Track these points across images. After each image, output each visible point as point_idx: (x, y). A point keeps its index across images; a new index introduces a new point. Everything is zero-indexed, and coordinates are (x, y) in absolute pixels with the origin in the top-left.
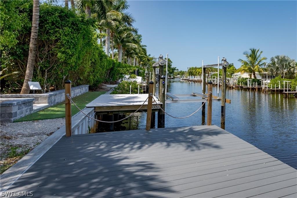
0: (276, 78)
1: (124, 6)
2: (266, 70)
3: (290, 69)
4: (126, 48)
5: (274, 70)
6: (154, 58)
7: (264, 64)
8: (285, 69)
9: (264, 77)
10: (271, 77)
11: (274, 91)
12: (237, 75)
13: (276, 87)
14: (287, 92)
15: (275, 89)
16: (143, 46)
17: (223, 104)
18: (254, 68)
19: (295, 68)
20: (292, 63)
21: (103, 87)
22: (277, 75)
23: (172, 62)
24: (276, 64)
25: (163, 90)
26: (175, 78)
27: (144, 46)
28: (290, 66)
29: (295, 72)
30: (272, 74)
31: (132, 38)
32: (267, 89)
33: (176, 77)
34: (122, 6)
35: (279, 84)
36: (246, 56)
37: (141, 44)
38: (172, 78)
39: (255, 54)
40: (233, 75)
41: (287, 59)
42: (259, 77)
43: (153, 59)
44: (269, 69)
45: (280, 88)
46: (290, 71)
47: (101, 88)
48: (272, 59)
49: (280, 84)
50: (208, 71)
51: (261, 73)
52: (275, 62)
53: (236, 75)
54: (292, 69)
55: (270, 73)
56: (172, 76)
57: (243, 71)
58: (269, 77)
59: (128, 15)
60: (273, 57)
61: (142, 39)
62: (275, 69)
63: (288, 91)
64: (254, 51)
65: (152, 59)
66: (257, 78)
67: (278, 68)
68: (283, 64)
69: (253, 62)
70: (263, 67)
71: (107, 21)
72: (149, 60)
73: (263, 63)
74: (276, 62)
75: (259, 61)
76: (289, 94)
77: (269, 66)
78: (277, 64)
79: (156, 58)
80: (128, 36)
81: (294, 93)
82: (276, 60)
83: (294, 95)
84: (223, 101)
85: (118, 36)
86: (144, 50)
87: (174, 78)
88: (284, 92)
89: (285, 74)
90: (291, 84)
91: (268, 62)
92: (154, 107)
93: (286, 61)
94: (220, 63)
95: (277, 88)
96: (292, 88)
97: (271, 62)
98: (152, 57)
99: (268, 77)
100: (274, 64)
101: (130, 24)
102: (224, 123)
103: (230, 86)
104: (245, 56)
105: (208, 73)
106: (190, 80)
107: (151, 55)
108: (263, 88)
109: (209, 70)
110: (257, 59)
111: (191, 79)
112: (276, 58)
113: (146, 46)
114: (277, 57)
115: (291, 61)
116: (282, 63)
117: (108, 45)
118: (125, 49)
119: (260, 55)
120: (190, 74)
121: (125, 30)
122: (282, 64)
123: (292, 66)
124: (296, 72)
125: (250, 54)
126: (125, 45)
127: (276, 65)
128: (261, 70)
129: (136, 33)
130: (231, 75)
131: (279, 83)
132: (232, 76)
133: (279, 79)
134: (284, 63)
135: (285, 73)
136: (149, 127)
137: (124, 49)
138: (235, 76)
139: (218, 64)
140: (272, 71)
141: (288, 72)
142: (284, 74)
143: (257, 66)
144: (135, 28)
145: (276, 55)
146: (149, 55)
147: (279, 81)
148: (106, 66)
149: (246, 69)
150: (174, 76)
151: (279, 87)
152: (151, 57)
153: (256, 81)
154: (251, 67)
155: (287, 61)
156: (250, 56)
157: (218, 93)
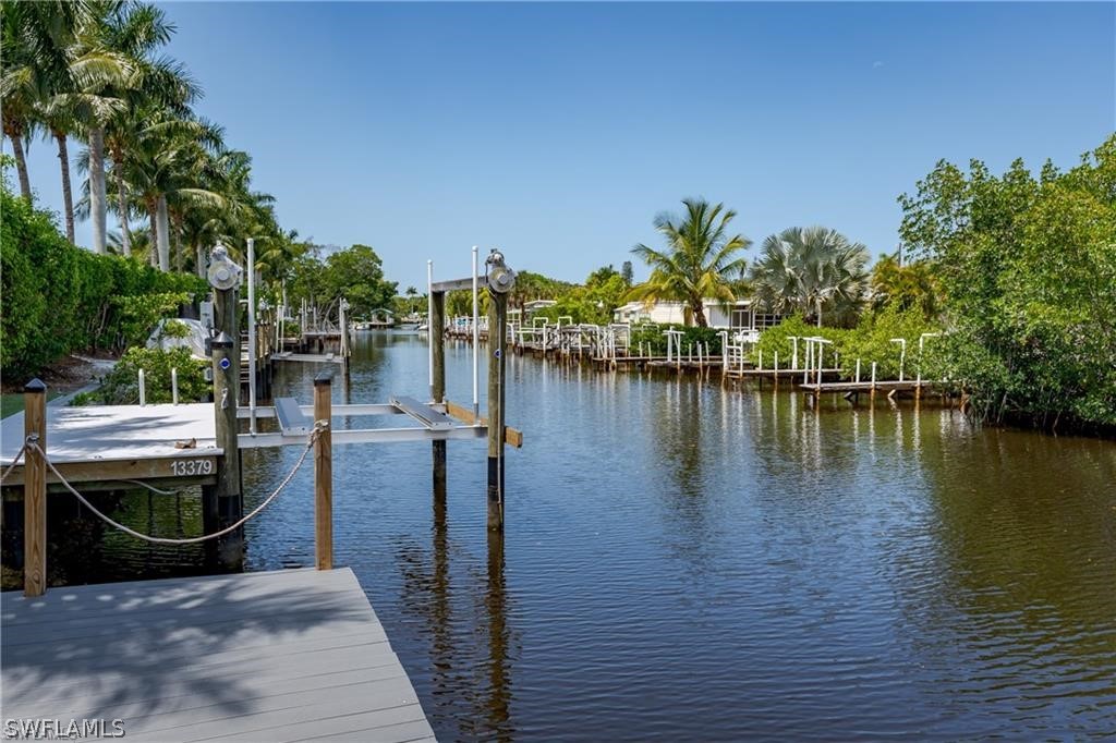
0: (785, 323)
1: (149, 32)
2: (743, 290)
3: (843, 286)
4: (185, 210)
5: (778, 289)
6: (312, 246)
7: (741, 265)
8: (822, 285)
9: (741, 318)
10: (766, 319)
11: (770, 377)
12: (633, 312)
13: (779, 364)
14: (818, 386)
15: (776, 371)
16: (260, 198)
17: (494, 449)
18: (696, 281)
19: (866, 283)
20: (853, 260)
21: (75, 370)
22: (789, 310)
23: (380, 262)
24: (785, 264)
25: (225, 395)
26: (405, 327)
27: (265, 197)
28: (845, 273)
29: (864, 298)
30: (770, 310)
31: (201, 164)
32: (741, 371)
33: (406, 319)
34: (142, 36)
35: (792, 351)
36: (667, 233)
37: (253, 189)
38: (391, 326)
39: (705, 224)
40: (619, 312)
41: (831, 244)
42: (717, 321)
43: (306, 250)
44: (758, 285)
45: (794, 368)
46: (844, 293)
47: (63, 377)
48: (771, 246)
49: (796, 349)
50: (521, 295)
51: (728, 303)
52: (781, 258)
53: (628, 311)
54: (852, 288)
55: (762, 302)
56: (391, 316)
57: (651, 296)
58: (761, 318)
59: (171, 70)
60: (774, 238)
61: (249, 169)
62: (783, 285)
63: (823, 382)
64: (697, 212)
65: (305, 248)
66: (709, 326)
67: (792, 283)
68: (816, 266)
69: (695, 259)
70: (734, 277)
71: (75, 99)
72: (287, 255)
73: (736, 264)
74: (787, 256)
75: (718, 251)
76: (823, 391)
77: (757, 274)
78: (789, 266)
79: (319, 245)
80: (185, 160)
81: (846, 391)
82: (786, 248)
83: (848, 398)
84: (495, 438)
85: (146, 159)
86: (264, 217)
87: (397, 324)
88: (806, 385)
89: (822, 308)
90: (842, 350)
91: (754, 255)
92: (188, 467)
93: (829, 250)
94: (479, 275)
95: (783, 365)
96: (845, 367)
97: (764, 257)
98: (302, 242)
99: (757, 317)
100: (776, 263)
101: (183, 107)
102: (500, 529)
103: (599, 359)
104: (664, 231)
105: (522, 303)
106: (455, 334)
107: (299, 233)
108: (725, 369)
109: (523, 292)
110: (711, 243)
111: (457, 331)
112: (787, 238)
113: (270, 198)
114: (793, 237)
115: (848, 255)
116: (812, 261)
117: (100, 199)
118: (180, 211)
119: (721, 228)
120: (455, 308)
121: (169, 133)
122: (809, 267)
123: (852, 271)
124: (867, 299)
125: (682, 223)
126: (175, 194)
127: (788, 270)
128: (726, 290)
129: (217, 144)
130: (612, 313)
131: (792, 344)
132: (616, 317)
133: (794, 331)
134: (819, 259)
135: (823, 304)
136: (38, 582)
137: (176, 212)
138: (627, 315)
139: (472, 280)
140: (767, 293)
141: (837, 296)
142: (819, 308)
143: (712, 277)
144: (212, 124)
145: (788, 226)
146: (294, 234)
147: (794, 338)
148: (83, 286)
149: (663, 288)
150: (397, 315)
151: (791, 361)
152: (298, 240)
153: (706, 336)
154: (687, 280)
155: (831, 253)
156: (682, 232)
157: (475, 401)
